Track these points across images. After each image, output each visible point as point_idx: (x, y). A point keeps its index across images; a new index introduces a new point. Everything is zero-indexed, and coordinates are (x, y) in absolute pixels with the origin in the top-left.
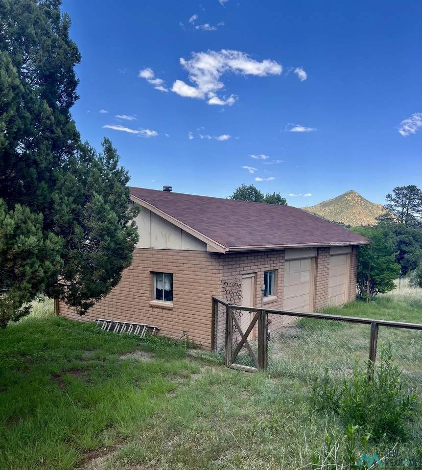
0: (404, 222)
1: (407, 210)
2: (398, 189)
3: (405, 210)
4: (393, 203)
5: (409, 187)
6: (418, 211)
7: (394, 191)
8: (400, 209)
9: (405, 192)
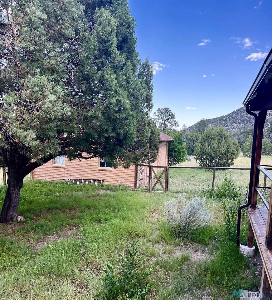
0: (163, 128)
1: (164, 122)
2: (159, 109)
3: (163, 121)
4: (157, 117)
5: (165, 109)
6: (170, 122)
7: (157, 110)
8: (161, 121)
9: (163, 111)
